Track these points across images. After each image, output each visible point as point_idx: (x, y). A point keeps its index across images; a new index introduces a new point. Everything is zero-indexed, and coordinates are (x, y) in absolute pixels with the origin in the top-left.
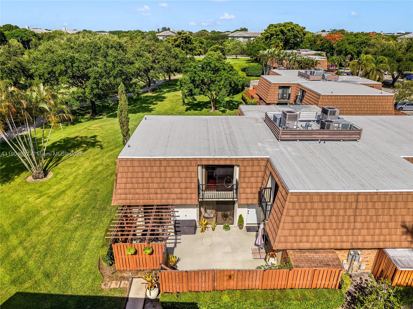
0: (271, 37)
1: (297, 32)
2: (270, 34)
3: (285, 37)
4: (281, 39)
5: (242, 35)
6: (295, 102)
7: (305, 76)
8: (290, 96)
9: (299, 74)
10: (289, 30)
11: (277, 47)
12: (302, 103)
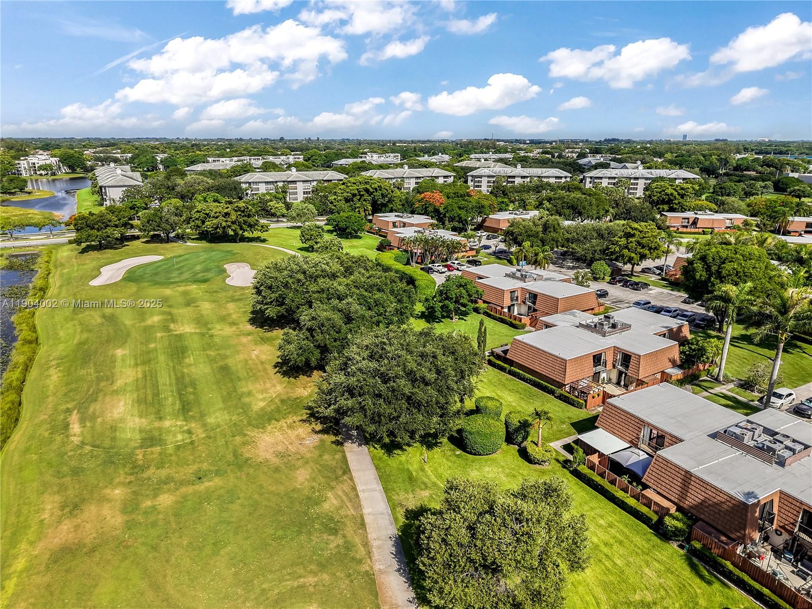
1: (385, 191)
3: (371, 198)
4: (368, 201)
5: (262, 178)
6: (524, 303)
7: (517, 278)
8: (517, 297)
9: (507, 275)
10: (376, 189)
11: (365, 210)
12: (534, 303)
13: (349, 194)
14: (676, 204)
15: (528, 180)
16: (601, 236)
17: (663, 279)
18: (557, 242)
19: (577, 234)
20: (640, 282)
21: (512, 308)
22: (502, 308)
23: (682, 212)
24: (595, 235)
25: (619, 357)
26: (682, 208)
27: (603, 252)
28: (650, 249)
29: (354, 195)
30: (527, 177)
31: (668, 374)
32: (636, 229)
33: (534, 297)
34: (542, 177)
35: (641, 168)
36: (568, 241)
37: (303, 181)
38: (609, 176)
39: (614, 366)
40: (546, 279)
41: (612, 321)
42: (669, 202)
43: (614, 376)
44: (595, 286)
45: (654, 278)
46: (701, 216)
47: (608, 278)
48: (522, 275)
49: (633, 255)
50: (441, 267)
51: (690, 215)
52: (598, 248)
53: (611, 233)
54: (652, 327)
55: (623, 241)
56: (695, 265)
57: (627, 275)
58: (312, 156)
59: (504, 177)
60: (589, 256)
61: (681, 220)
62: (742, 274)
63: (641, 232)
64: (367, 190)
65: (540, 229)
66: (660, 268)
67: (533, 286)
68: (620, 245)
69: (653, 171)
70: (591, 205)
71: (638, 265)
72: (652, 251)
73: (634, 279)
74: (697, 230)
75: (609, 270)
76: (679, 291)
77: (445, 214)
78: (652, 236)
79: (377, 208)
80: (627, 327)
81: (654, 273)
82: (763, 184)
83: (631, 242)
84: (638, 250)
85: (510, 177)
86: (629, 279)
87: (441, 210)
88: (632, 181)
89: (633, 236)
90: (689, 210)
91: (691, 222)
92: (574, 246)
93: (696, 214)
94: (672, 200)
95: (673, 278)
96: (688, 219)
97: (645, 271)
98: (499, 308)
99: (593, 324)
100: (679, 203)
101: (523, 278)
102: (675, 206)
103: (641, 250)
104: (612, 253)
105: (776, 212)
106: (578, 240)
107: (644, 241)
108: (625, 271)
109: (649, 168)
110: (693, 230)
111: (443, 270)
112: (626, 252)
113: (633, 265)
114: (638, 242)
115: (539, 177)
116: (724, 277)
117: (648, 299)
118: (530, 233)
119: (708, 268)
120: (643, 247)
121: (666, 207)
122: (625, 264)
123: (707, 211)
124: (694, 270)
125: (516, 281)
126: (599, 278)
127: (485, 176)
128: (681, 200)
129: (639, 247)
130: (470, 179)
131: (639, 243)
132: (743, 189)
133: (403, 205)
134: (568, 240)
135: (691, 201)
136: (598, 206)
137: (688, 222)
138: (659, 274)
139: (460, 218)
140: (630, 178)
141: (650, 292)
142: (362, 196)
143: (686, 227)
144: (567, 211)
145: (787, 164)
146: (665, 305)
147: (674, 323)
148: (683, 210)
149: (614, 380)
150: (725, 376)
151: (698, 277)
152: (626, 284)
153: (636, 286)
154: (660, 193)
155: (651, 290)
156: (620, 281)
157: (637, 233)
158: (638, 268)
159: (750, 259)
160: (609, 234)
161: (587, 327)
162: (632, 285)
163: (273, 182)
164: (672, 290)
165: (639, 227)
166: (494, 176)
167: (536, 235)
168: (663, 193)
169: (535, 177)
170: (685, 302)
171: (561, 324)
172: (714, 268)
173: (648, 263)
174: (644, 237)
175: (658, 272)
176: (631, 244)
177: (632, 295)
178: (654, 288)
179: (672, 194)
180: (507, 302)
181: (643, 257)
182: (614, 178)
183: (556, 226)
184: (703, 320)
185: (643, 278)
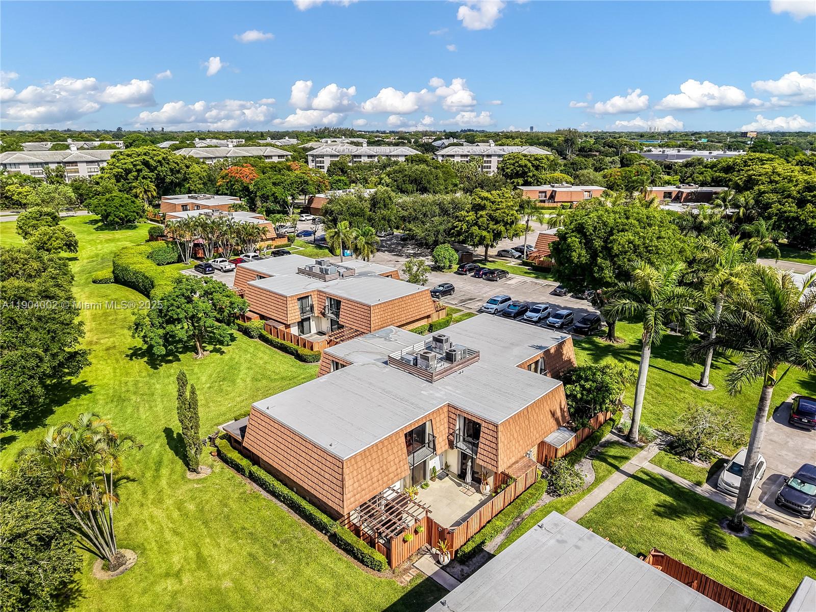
0: (127, 174)
1: (176, 165)
2: (123, 169)
3: (155, 175)
4: (149, 178)
5: (25, 158)
6: (324, 314)
7: (314, 275)
8: (312, 307)
9: (301, 271)
10: (159, 161)
11: (146, 192)
12: (337, 315)
13: (120, 170)
14: (531, 178)
15: (376, 159)
16: (444, 212)
17: (524, 264)
18: (389, 221)
19: (415, 210)
20: (496, 270)
21: (306, 324)
22: (288, 326)
23: (538, 185)
24: (437, 211)
25: (459, 425)
26: (538, 181)
27: (448, 232)
28: (506, 224)
29: (128, 171)
30: (375, 156)
31: (550, 446)
32: (486, 199)
33: (336, 304)
34: (391, 156)
35: (493, 145)
36: (405, 220)
37: (87, 162)
38: (461, 153)
39: (451, 445)
40: (361, 275)
41: (446, 347)
42: (523, 174)
43: (454, 460)
44: (436, 280)
45: (513, 263)
46: (558, 189)
47: (455, 267)
48: (321, 270)
49: (484, 233)
50: (227, 263)
51: (547, 188)
52: (442, 228)
53: (457, 206)
54: (516, 351)
55: (471, 216)
56: (569, 240)
57: (480, 261)
58: (134, 141)
59: (348, 156)
60: (431, 239)
61: (538, 194)
62: (642, 249)
63: (493, 202)
64: (146, 164)
65: (367, 205)
66: (520, 250)
67: (336, 287)
68: (467, 221)
69: (505, 148)
70: (437, 178)
71: (492, 246)
72: (508, 226)
73: (489, 266)
74: (555, 205)
75: (456, 256)
76: (546, 278)
77: (256, 193)
78: (507, 206)
79: (166, 188)
80: (472, 355)
81: (513, 256)
82: (610, 159)
83: (481, 216)
84: (491, 226)
85: (355, 156)
86: (482, 266)
87: (251, 187)
88: (485, 159)
89: (483, 208)
90: (545, 183)
91: (548, 195)
92: (411, 226)
93: (553, 187)
94: (526, 173)
95: (536, 262)
96: (545, 192)
97: (502, 254)
98: (282, 327)
99: (411, 358)
100: (534, 175)
101: (323, 275)
102: (530, 179)
103: (495, 227)
104: (459, 233)
105: (633, 182)
106: (416, 219)
107: (497, 214)
108: (477, 256)
109: (500, 145)
110: (551, 205)
111: (228, 267)
112: (475, 229)
113: (487, 247)
114: (490, 216)
115: (387, 156)
116: (616, 255)
117: (508, 294)
118: (353, 210)
119: (588, 243)
120: (497, 222)
121: (521, 181)
122: (475, 245)
123: (564, 183)
124: (569, 248)
125: (312, 279)
126: (444, 268)
127: (327, 155)
128: (536, 172)
129: (492, 223)
130: (310, 158)
131: (492, 218)
132: (593, 165)
133: (204, 184)
134: (403, 219)
135: (546, 175)
136: (445, 181)
137: (546, 197)
138: (520, 257)
139: (276, 198)
140: (483, 156)
141: (509, 282)
142: (139, 171)
143: (544, 201)
144: (410, 187)
145: (625, 145)
146: (530, 300)
147: (549, 338)
148: (539, 183)
149: (455, 468)
150: (642, 431)
151: (576, 260)
152: (479, 273)
153: (491, 276)
154: (513, 164)
155: (510, 279)
156: (470, 270)
157: (488, 204)
158: (492, 252)
159: (650, 225)
160: (454, 208)
161: (402, 363)
162: (485, 274)
163: (41, 163)
164: (536, 278)
165: (489, 196)
166: (337, 156)
167: (360, 214)
168: (516, 165)
169: (383, 155)
170: (554, 293)
171: (358, 359)
172: (598, 243)
173: (505, 244)
174: (497, 209)
175: (517, 254)
176: (481, 219)
177: (487, 289)
178: (513, 276)
179: (526, 166)
180: (294, 315)
181: (497, 236)
182: (467, 156)
183: (387, 201)
184: (584, 321)
185: (499, 265)
